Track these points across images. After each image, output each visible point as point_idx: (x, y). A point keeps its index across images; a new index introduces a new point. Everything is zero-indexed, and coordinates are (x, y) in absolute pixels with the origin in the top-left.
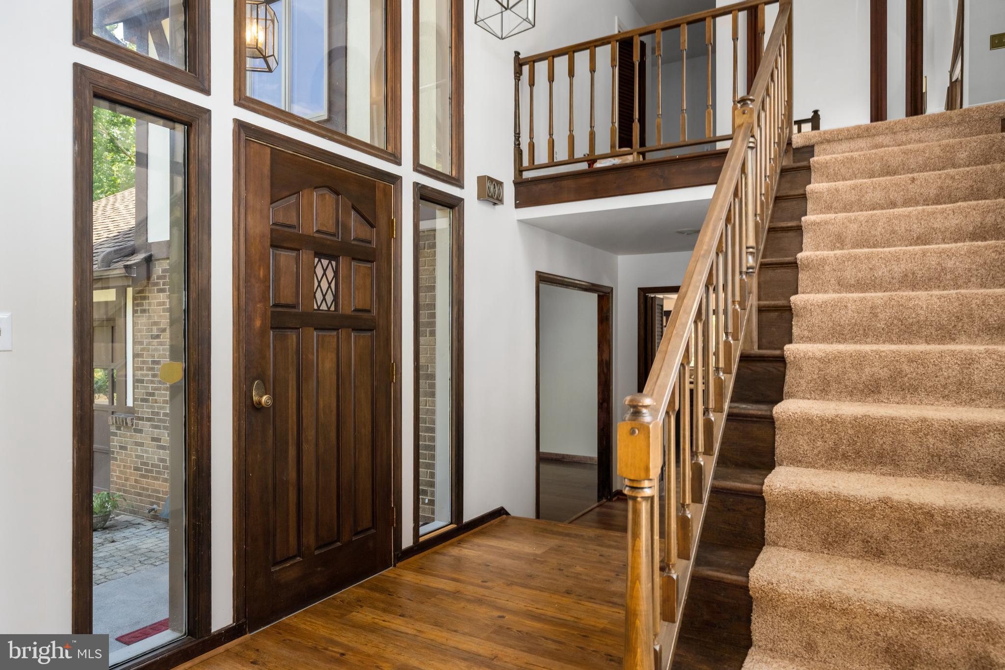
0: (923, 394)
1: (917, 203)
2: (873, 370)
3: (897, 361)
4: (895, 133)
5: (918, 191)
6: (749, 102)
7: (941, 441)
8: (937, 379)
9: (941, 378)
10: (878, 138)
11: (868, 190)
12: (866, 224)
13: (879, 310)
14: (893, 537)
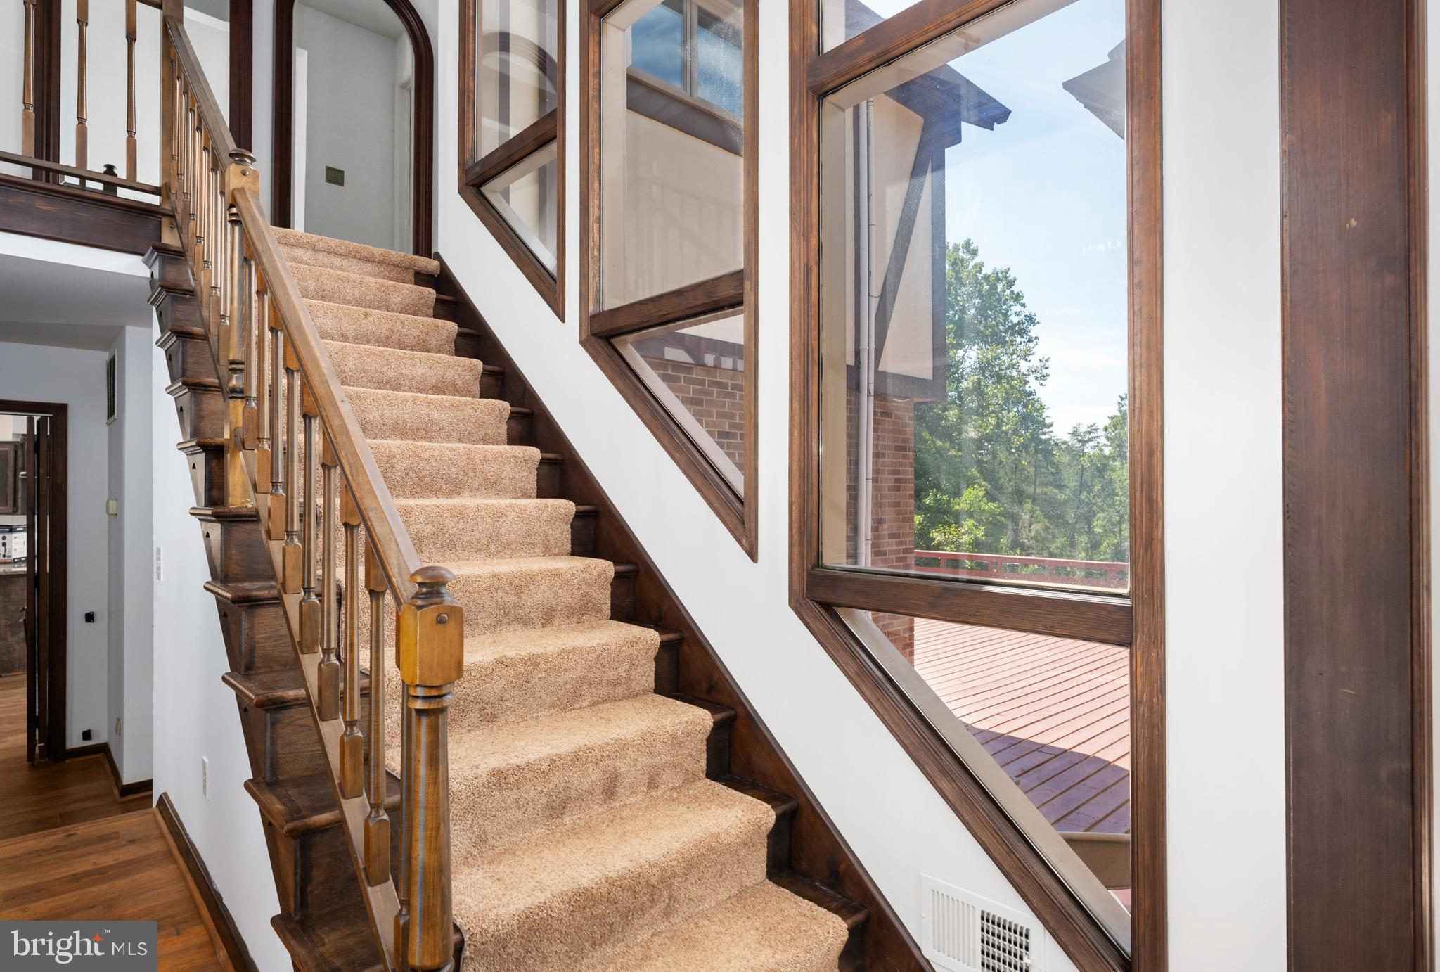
0: (460, 550)
1: (368, 342)
2: (418, 527)
3: (441, 516)
4: (316, 251)
5: (370, 328)
6: (248, 161)
7: (508, 594)
8: (473, 534)
9: (476, 533)
10: (297, 250)
11: (319, 315)
12: (336, 356)
13: (395, 460)
14: (507, 696)
